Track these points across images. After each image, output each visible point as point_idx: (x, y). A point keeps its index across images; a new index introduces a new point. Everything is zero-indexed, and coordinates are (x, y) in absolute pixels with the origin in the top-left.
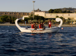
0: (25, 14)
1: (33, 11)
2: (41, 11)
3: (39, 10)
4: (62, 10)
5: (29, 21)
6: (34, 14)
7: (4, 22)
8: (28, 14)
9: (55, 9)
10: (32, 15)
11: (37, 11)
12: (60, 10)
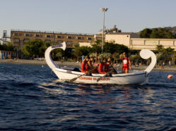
0: (83, 39)
1: (102, 33)
2: (120, 31)
3: (116, 29)
4: (173, 31)
5: (91, 56)
6: (104, 38)
7: (34, 55)
8: (90, 38)
9: (156, 29)
10: (98, 42)
11: (110, 32)
12: (167, 31)
